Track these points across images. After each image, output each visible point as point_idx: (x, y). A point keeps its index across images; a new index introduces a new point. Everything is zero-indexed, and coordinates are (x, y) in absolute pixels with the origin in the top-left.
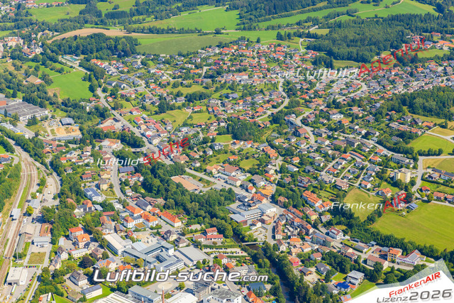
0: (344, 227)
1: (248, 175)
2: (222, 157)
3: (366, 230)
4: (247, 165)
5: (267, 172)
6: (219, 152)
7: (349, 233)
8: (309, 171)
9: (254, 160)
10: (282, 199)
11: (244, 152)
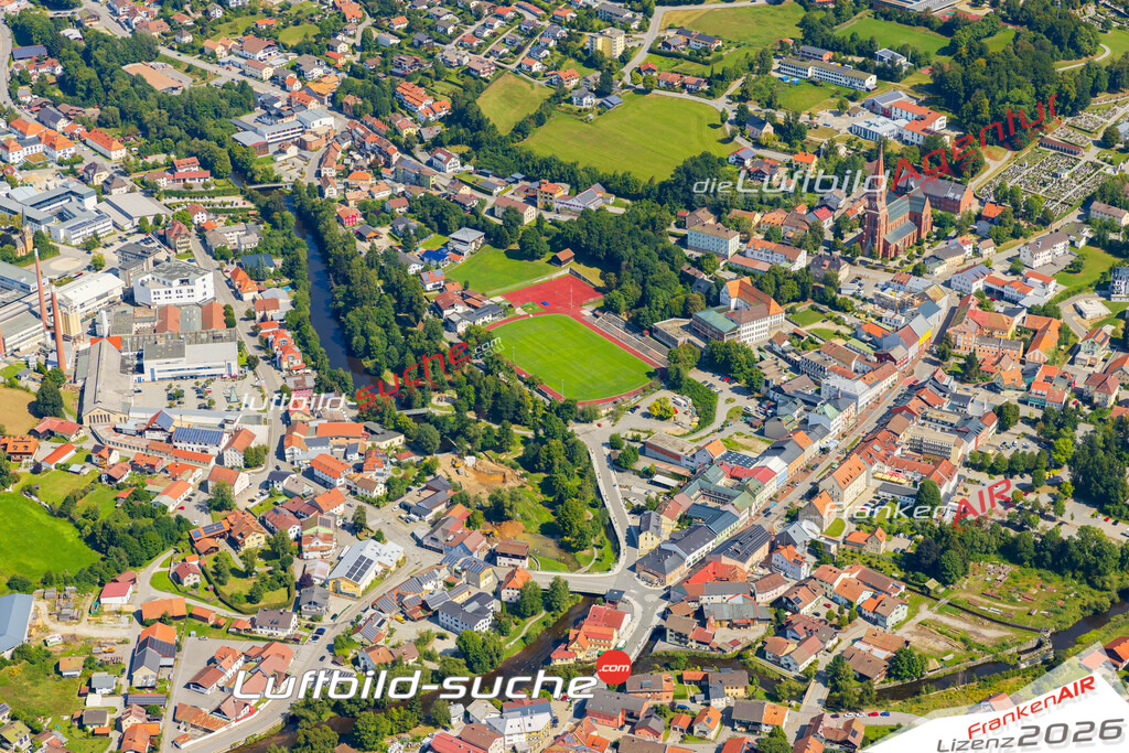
0: (465, 149)
1: (293, 57)
2: (243, 22)
3: (506, 152)
4: (292, 36)
5: (331, 48)
6: (238, 11)
7: (474, 160)
8: (420, 43)
9: (313, 26)
10: (350, 100)
11: (293, 11)
